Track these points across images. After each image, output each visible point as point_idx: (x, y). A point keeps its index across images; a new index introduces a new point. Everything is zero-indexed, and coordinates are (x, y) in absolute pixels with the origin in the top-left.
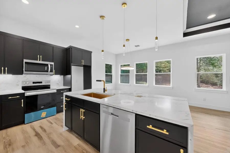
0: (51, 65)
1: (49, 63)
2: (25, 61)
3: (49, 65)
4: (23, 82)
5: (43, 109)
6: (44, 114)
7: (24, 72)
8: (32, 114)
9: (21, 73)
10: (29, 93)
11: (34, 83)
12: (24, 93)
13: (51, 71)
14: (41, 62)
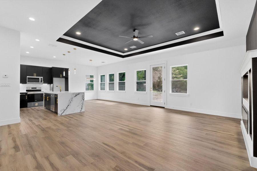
0: (41, 78)
1: (40, 78)
2: (27, 77)
3: (40, 79)
4: (26, 87)
5: (36, 101)
6: (37, 104)
7: (27, 83)
8: (33, 103)
9: (26, 83)
10: (29, 93)
11: (32, 88)
12: (27, 93)
13: (41, 82)
14: (36, 77)
